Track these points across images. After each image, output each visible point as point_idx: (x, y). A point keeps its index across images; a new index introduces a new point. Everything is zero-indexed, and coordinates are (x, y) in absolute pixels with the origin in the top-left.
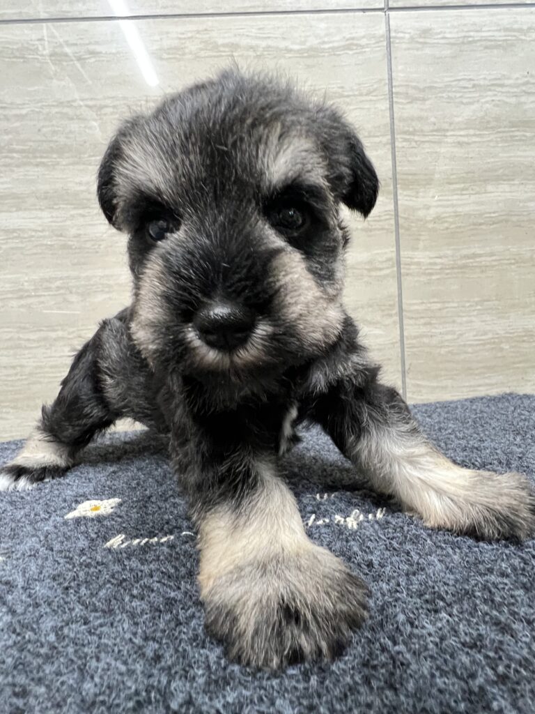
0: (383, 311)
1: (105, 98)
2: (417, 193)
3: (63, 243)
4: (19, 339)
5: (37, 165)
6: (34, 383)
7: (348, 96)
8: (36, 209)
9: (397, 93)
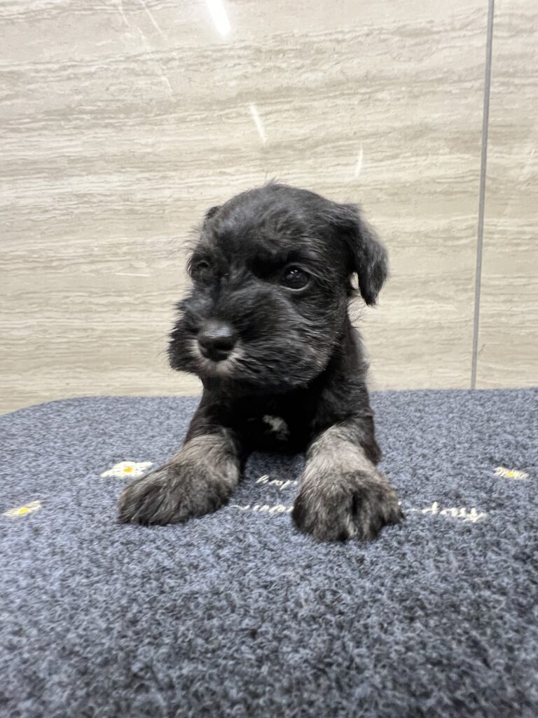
0: (457, 285)
1: (172, 50)
2: (511, 148)
3: (130, 207)
4: (90, 303)
5: (106, 126)
6: (103, 346)
7: (438, 32)
8: (105, 173)
9: (498, 25)
